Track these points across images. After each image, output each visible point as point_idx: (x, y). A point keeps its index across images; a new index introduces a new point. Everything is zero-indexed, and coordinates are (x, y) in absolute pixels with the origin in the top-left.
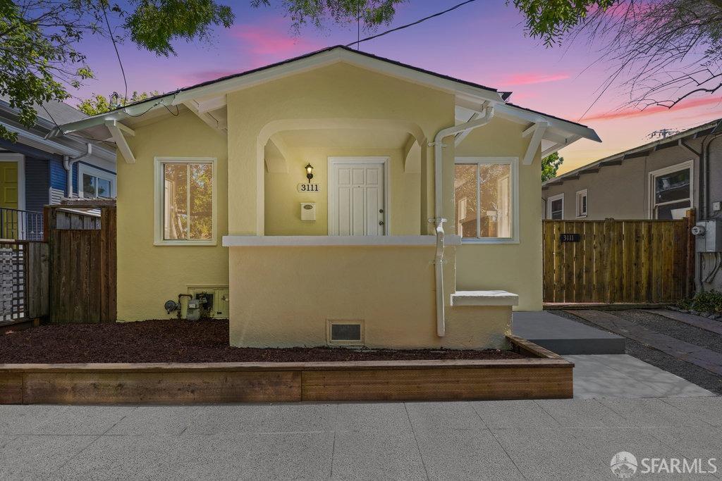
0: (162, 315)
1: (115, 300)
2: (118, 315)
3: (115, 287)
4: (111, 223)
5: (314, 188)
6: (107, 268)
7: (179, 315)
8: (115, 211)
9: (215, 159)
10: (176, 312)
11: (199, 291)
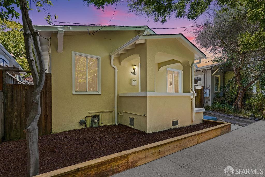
0: (77, 127)
1: (51, 122)
2: (52, 130)
3: (51, 116)
4: (49, 82)
5: (135, 74)
6: (46, 106)
7: (86, 126)
8: (51, 76)
9: (100, 57)
10: (84, 125)
11: (94, 114)
